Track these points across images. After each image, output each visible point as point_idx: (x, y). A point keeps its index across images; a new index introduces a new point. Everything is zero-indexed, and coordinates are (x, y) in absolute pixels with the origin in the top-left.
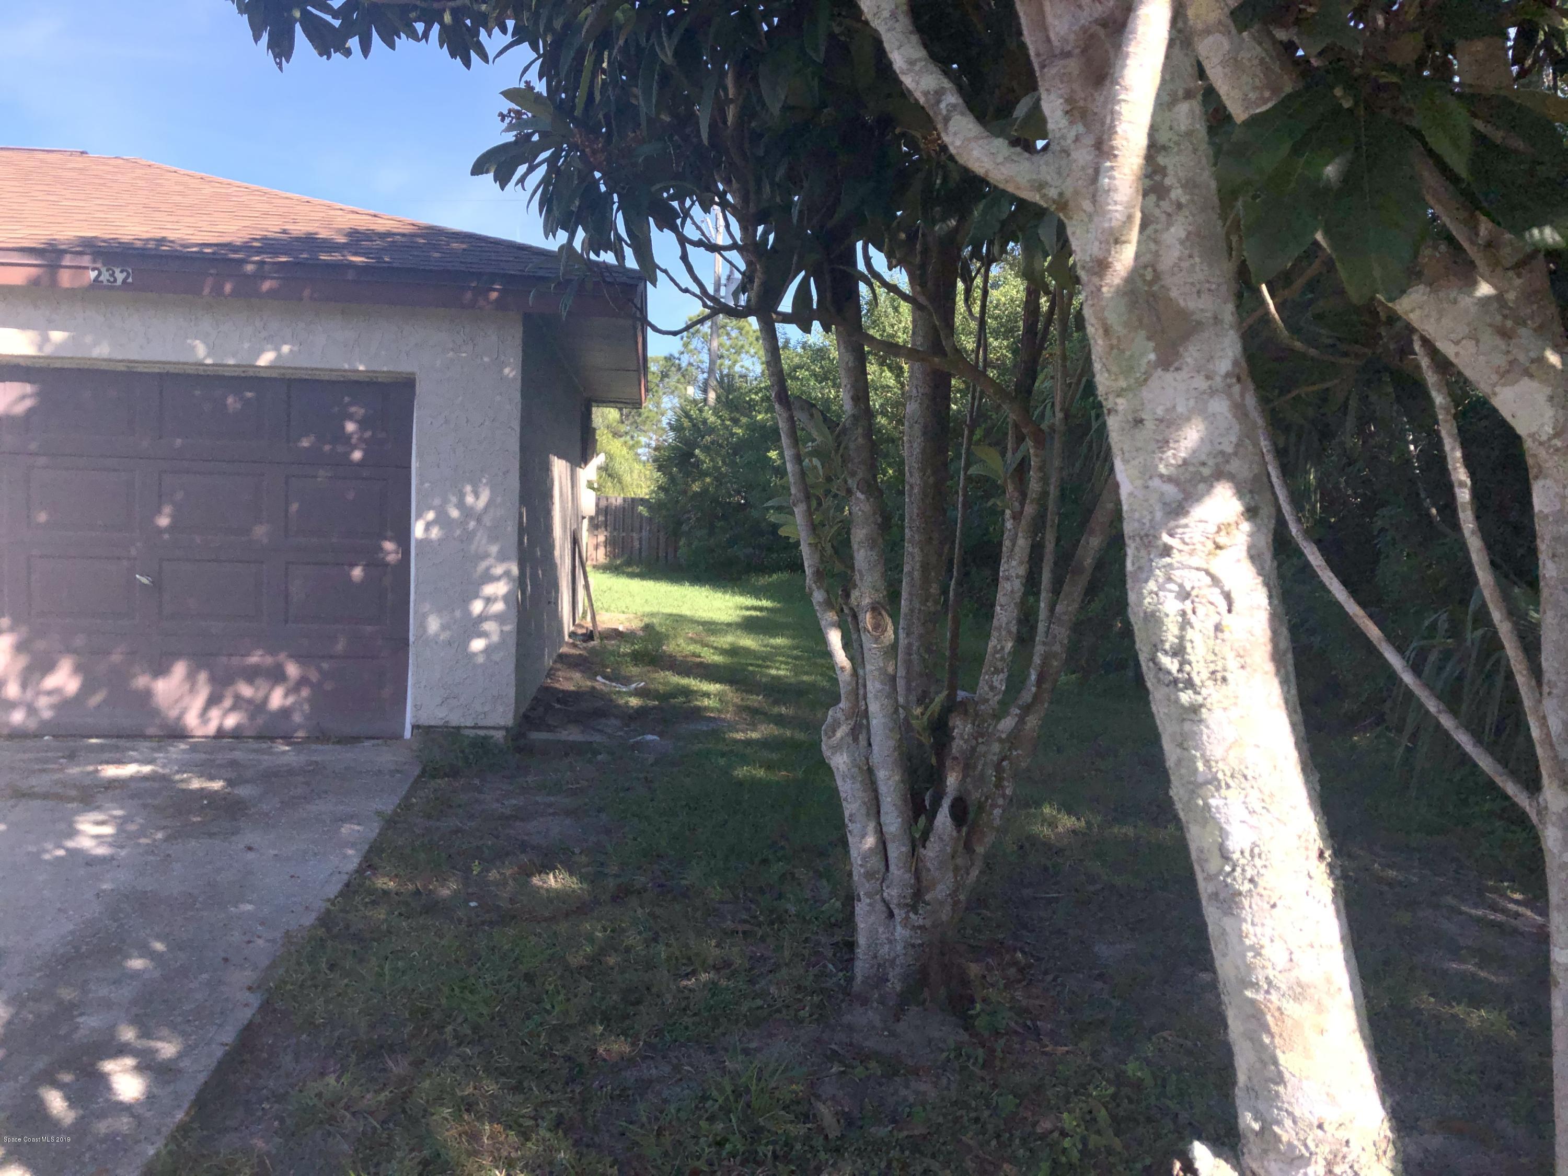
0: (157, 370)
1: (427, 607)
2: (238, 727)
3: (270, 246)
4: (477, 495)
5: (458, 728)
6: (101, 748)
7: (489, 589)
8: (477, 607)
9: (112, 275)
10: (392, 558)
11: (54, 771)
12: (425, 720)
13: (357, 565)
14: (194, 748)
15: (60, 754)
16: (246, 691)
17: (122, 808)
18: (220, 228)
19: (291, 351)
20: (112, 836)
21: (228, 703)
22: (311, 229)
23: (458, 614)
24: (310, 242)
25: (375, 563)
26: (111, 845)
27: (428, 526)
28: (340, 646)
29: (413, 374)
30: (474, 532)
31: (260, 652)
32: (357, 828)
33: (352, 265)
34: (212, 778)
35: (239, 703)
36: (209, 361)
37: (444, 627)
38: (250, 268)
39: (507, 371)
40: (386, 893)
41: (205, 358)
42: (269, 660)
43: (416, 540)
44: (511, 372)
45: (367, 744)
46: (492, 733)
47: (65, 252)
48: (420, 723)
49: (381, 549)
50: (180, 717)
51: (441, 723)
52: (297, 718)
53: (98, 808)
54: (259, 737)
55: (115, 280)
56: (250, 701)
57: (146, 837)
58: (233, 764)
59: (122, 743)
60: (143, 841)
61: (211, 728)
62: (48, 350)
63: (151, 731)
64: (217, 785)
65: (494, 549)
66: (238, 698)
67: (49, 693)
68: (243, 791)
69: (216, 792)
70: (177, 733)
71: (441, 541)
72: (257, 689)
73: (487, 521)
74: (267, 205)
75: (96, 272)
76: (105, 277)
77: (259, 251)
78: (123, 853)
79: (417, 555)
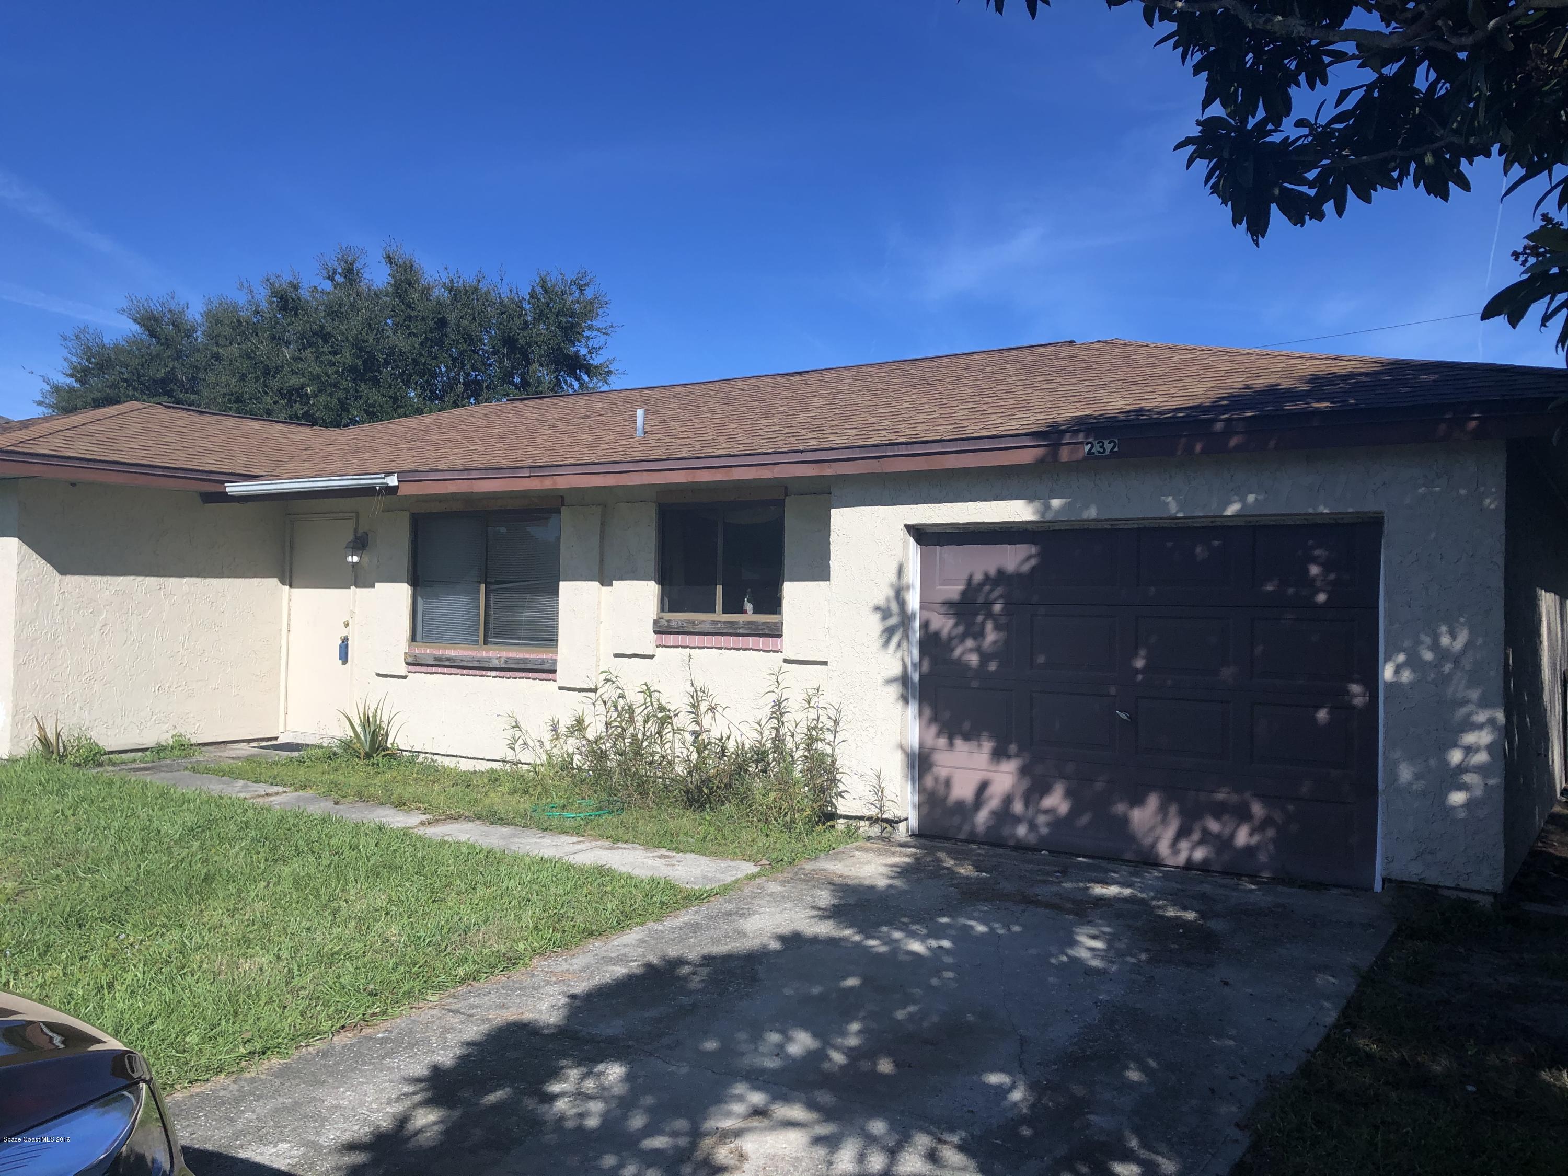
0: (1136, 526)
1: (1397, 754)
2: (1206, 861)
3: (1236, 402)
4: (1454, 637)
5: (1437, 887)
6: (1088, 867)
7: (1470, 738)
8: (1456, 756)
9: (1102, 447)
10: (1358, 701)
11: (1052, 883)
12: (1397, 875)
13: (1322, 707)
14: (1167, 876)
15: (1057, 869)
16: (1214, 826)
17: (1109, 926)
18: (1191, 391)
19: (1256, 499)
20: (1103, 950)
21: (1196, 836)
22: (1272, 381)
23: (1433, 762)
24: (1273, 394)
25: (1342, 707)
26: (1103, 958)
27: (1398, 670)
28: (1305, 788)
29: (1381, 513)
30: (1450, 676)
31: (1225, 790)
32: (1332, 980)
33: (1318, 411)
34: (1185, 908)
35: (1206, 838)
36: (1180, 515)
37: (1417, 777)
38: (1219, 426)
39: (1487, 501)
40: (1369, 1056)
41: (1177, 513)
42: (1235, 798)
43: (1385, 683)
44: (1493, 503)
45: (1335, 891)
46: (1477, 897)
47: (1065, 431)
48: (1393, 877)
49: (1347, 692)
50: (1153, 846)
51: (1416, 880)
52: (1263, 858)
53: (1089, 923)
54: (1225, 873)
55: (1105, 450)
56: (1218, 836)
57: (1131, 955)
58: (1203, 897)
59: (1104, 864)
60: (1129, 959)
61: (1181, 859)
62: (1049, 516)
63: (1128, 856)
64: (1190, 916)
65: (1475, 694)
66: (1205, 832)
67: (1047, 812)
68: (1215, 925)
69: (1191, 921)
70: (1150, 860)
71: (1412, 685)
72: (1224, 825)
73: (1467, 663)
74: (1230, 364)
75: (1089, 445)
76: (1097, 448)
77: (1225, 409)
78: (1114, 968)
79: (1386, 698)
